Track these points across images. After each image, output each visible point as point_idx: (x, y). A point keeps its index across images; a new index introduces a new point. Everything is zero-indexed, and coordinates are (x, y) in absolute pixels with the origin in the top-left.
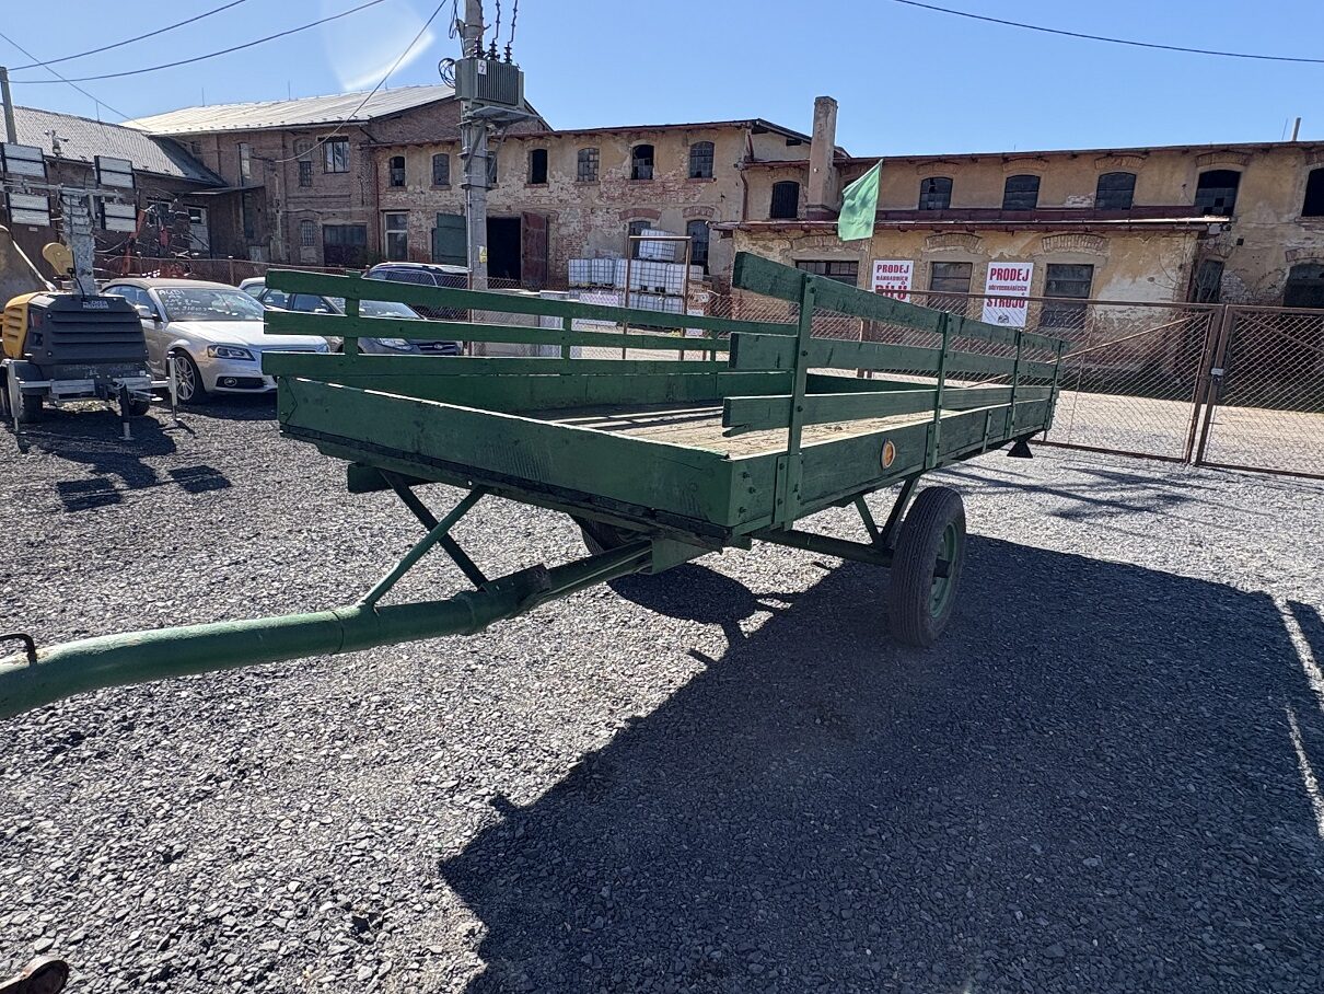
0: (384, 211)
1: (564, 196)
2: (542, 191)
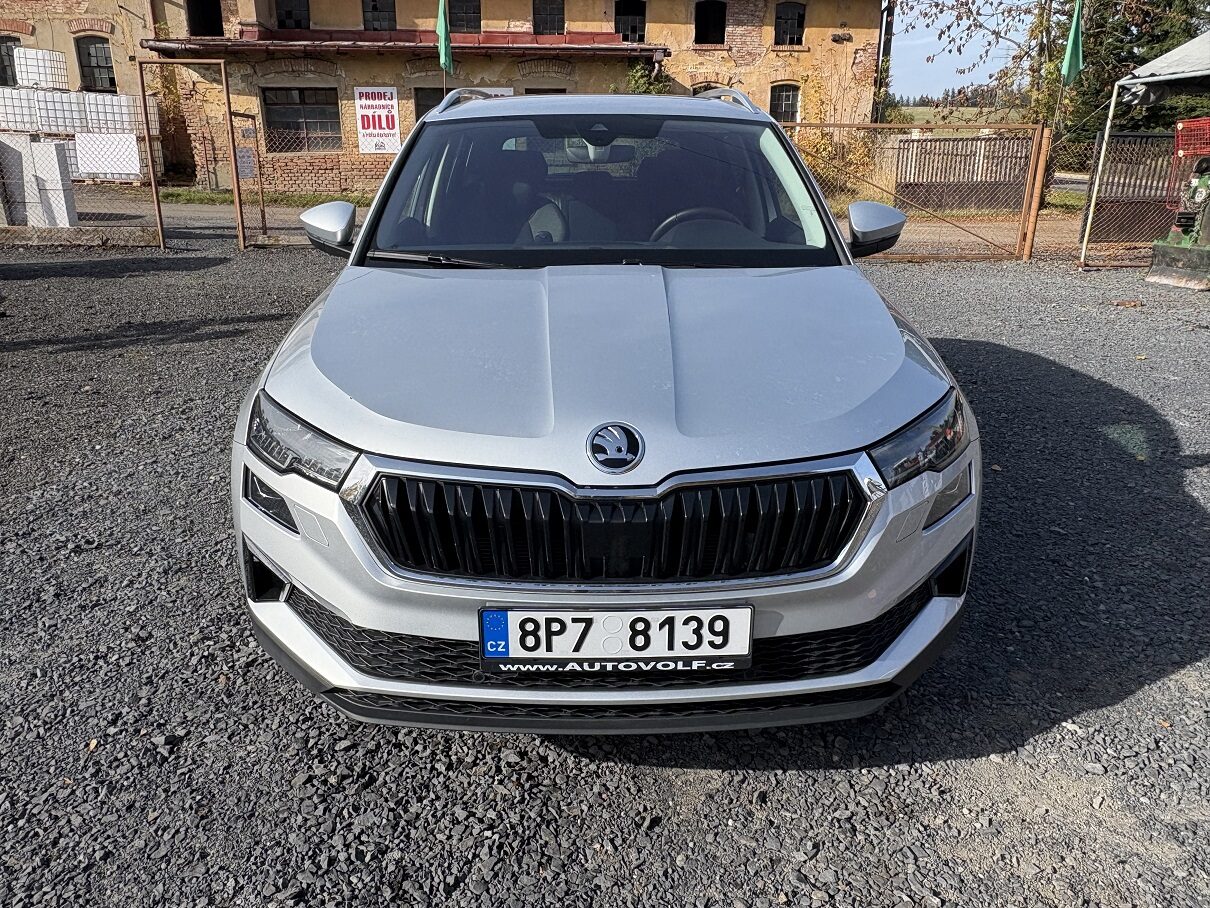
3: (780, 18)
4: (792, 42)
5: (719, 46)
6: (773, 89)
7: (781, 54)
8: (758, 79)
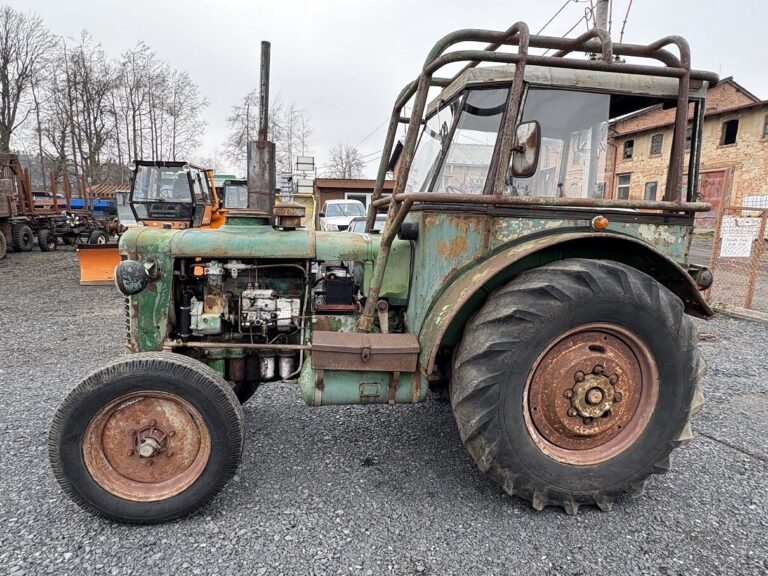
0: (618, 175)
1: (750, 151)
2: (730, 149)
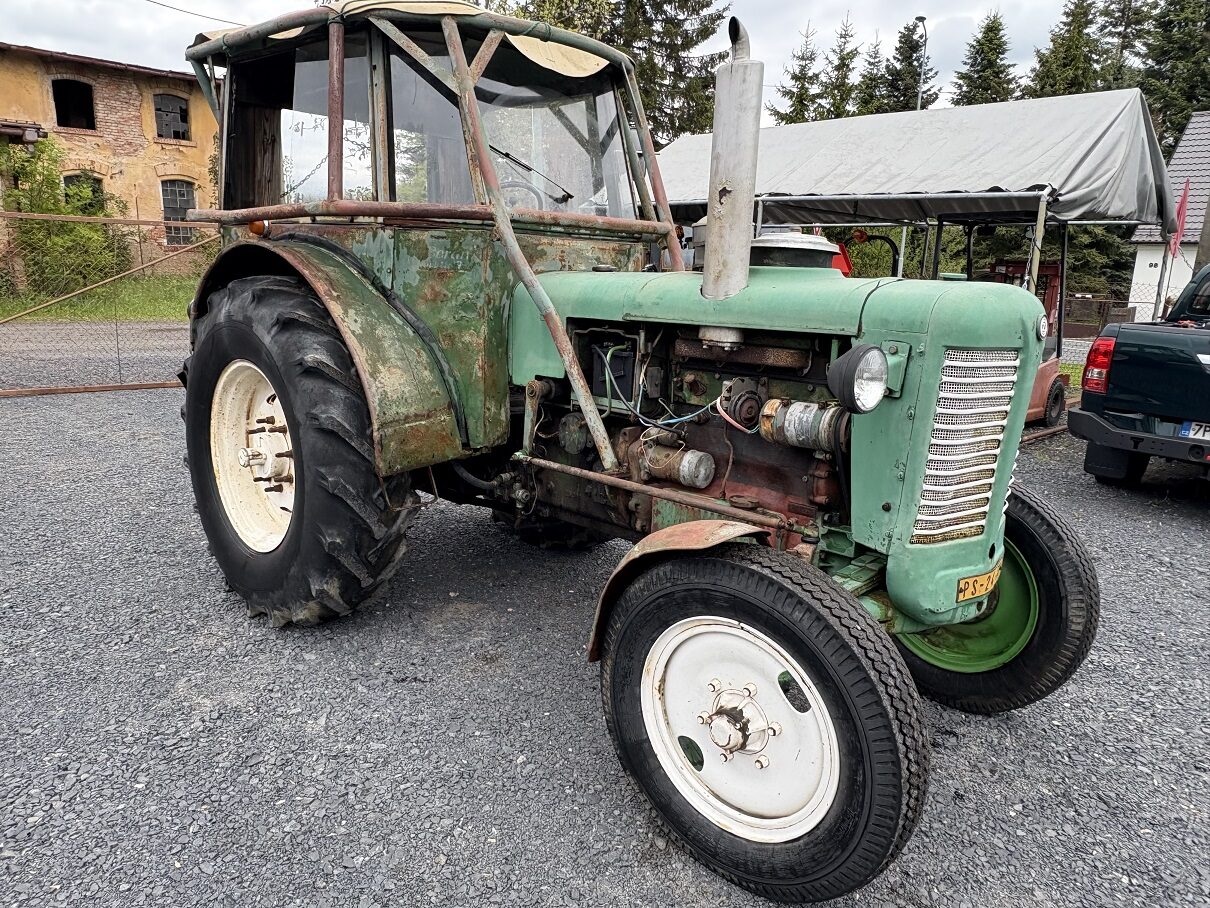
3: (159, 110)
4: (177, 135)
5: (90, 132)
6: (163, 182)
7: (167, 147)
8: (144, 172)
